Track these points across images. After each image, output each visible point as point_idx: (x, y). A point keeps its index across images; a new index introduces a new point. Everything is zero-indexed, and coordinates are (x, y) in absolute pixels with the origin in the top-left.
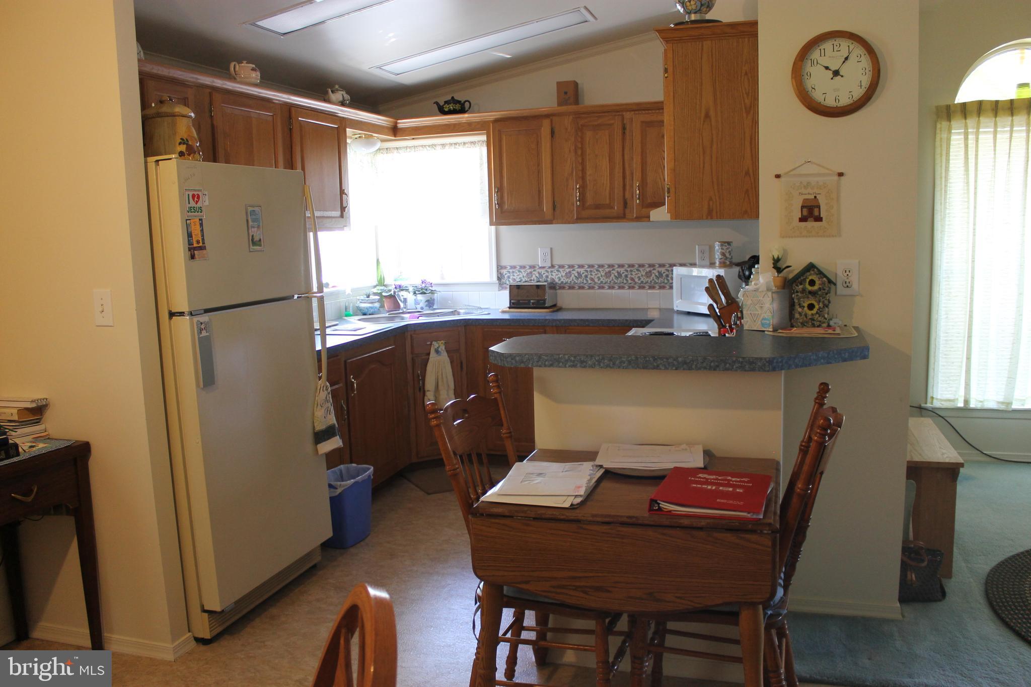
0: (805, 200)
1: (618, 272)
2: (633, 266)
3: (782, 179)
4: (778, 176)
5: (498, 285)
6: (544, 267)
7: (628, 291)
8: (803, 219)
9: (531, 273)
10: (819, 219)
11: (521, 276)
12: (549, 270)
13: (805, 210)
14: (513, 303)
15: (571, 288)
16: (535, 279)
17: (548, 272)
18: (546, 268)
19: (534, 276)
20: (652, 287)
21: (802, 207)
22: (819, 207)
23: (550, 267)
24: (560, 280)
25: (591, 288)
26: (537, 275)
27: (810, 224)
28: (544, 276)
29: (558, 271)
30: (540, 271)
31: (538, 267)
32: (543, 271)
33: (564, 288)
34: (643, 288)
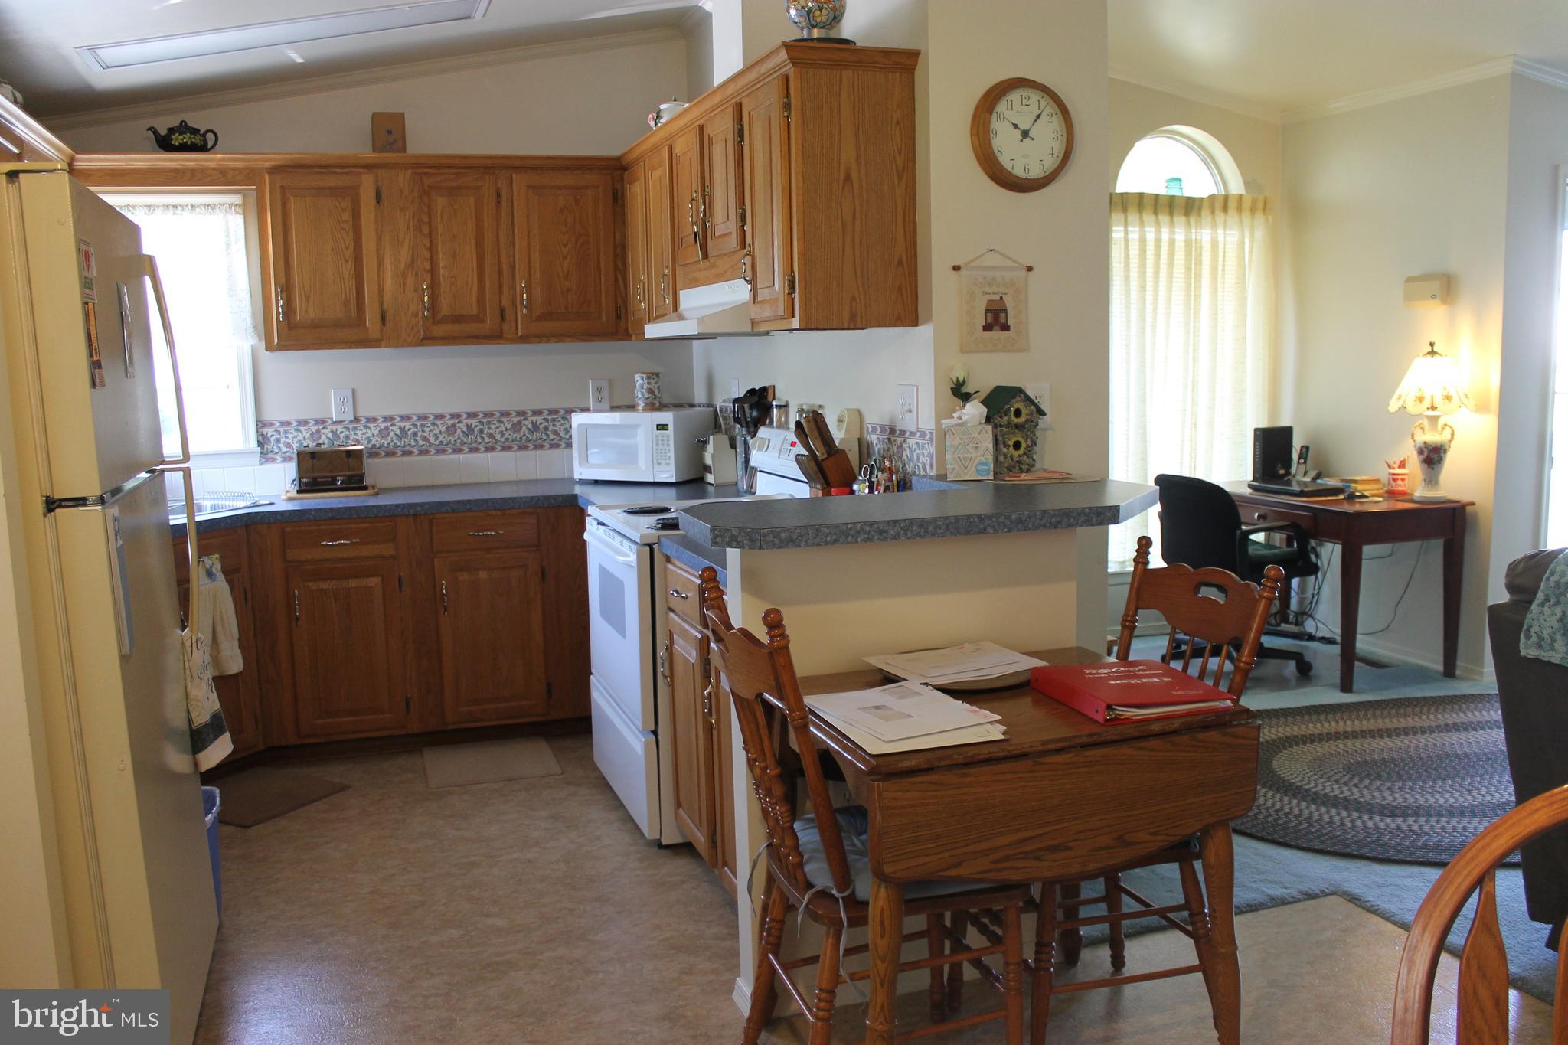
0: (990, 302)
1: (467, 426)
2: (491, 414)
3: (962, 272)
4: (956, 268)
5: (259, 455)
6: (340, 422)
7: (485, 455)
8: (987, 328)
9: (318, 431)
10: (1006, 328)
11: (301, 438)
12: (351, 426)
13: (990, 315)
14: (306, 484)
15: (390, 454)
16: (326, 441)
17: (348, 429)
18: (346, 423)
19: (323, 437)
20: (523, 447)
21: (987, 311)
22: (1005, 311)
23: (351, 422)
24: (369, 441)
25: (424, 452)
26: (330, 435)
27: (996, 334)
28: (341, 436)
29: (366, 427)
30: (334, 428)
31: (330, 422)
32: (339, 428)
33: (376, 455)
34: (509, 448)
